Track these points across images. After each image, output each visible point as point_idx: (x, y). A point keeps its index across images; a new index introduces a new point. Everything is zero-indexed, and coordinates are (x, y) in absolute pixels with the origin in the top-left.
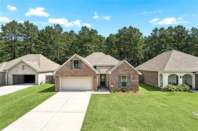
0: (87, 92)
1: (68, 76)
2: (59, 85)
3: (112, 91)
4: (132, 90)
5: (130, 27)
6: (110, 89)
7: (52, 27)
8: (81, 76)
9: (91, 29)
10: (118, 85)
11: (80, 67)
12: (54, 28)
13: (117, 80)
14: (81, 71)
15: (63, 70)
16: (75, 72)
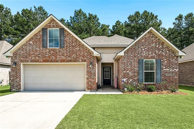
0: (75, 92)
1: (38, 61)
2: (20, 79)
3: (126, 89)
4: (166, 89)
5: (145, 12)
6: (121, 87)
7: (31, 10)
8: (63, 61)
9: (89, 14)
10: (138, 80)
11: (62, 42)
12: (34, 11)
13: (136, 69)
14: (63, 51)
15: (28, 49)
16: (52, 52)
